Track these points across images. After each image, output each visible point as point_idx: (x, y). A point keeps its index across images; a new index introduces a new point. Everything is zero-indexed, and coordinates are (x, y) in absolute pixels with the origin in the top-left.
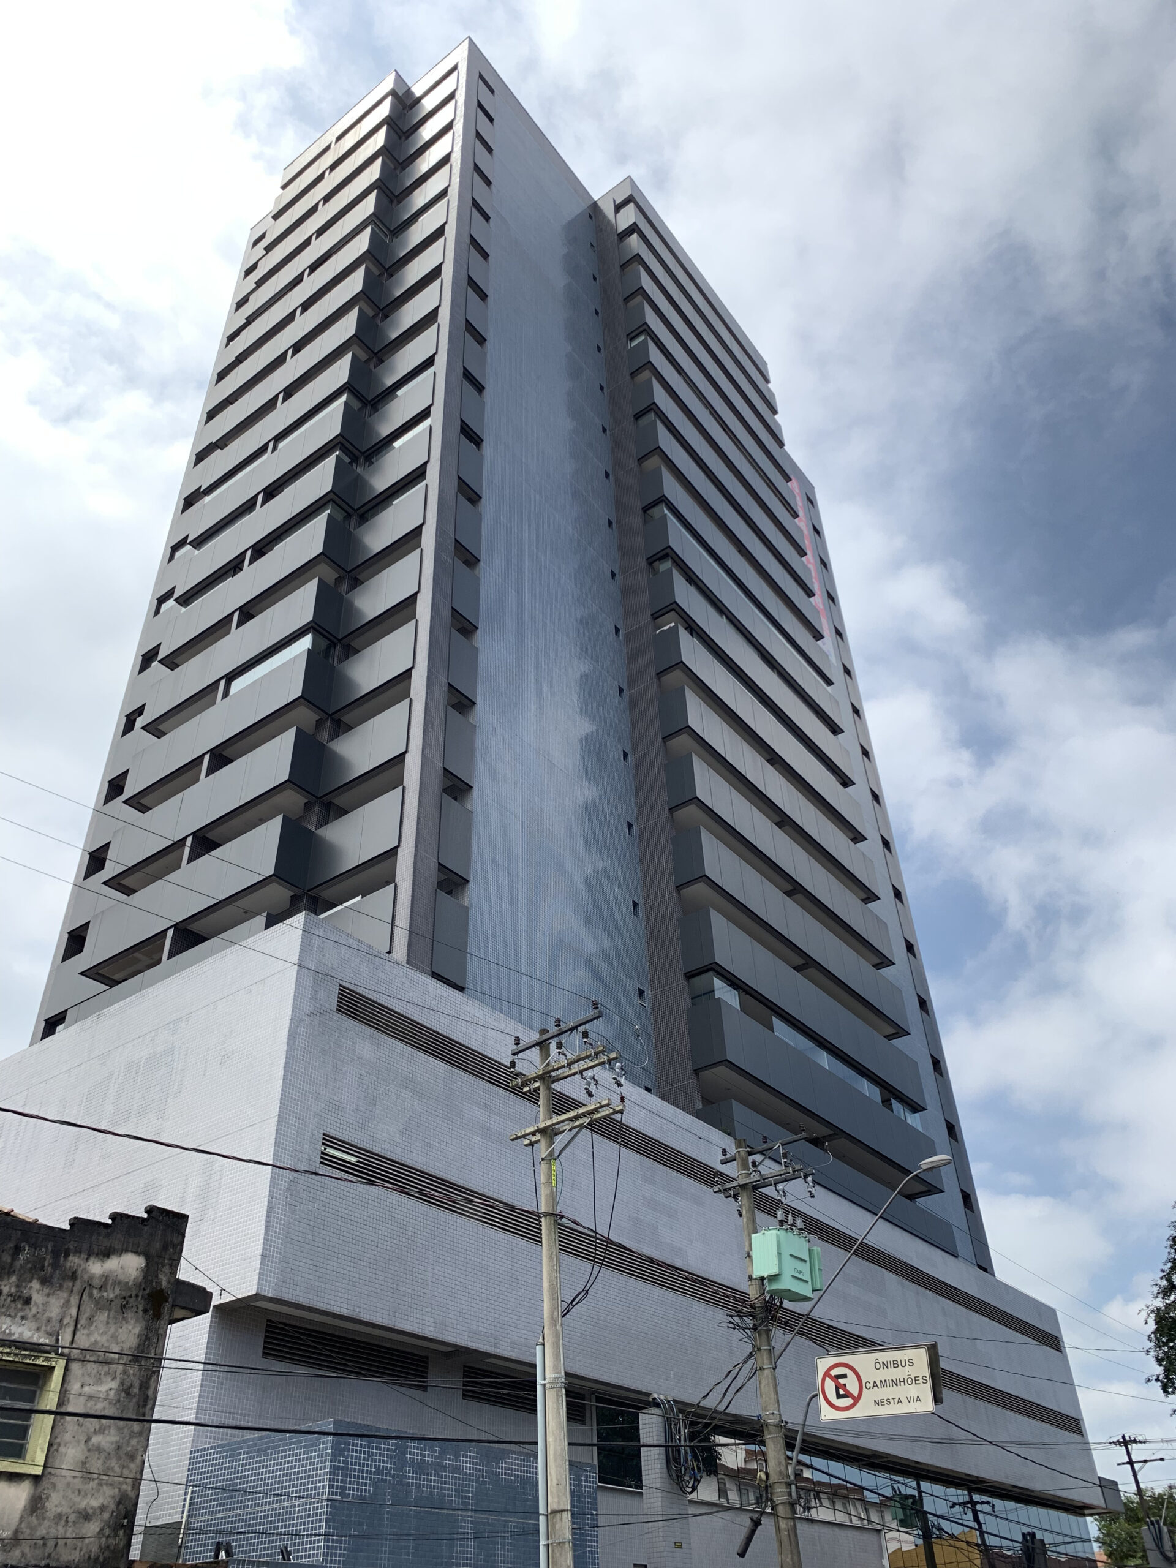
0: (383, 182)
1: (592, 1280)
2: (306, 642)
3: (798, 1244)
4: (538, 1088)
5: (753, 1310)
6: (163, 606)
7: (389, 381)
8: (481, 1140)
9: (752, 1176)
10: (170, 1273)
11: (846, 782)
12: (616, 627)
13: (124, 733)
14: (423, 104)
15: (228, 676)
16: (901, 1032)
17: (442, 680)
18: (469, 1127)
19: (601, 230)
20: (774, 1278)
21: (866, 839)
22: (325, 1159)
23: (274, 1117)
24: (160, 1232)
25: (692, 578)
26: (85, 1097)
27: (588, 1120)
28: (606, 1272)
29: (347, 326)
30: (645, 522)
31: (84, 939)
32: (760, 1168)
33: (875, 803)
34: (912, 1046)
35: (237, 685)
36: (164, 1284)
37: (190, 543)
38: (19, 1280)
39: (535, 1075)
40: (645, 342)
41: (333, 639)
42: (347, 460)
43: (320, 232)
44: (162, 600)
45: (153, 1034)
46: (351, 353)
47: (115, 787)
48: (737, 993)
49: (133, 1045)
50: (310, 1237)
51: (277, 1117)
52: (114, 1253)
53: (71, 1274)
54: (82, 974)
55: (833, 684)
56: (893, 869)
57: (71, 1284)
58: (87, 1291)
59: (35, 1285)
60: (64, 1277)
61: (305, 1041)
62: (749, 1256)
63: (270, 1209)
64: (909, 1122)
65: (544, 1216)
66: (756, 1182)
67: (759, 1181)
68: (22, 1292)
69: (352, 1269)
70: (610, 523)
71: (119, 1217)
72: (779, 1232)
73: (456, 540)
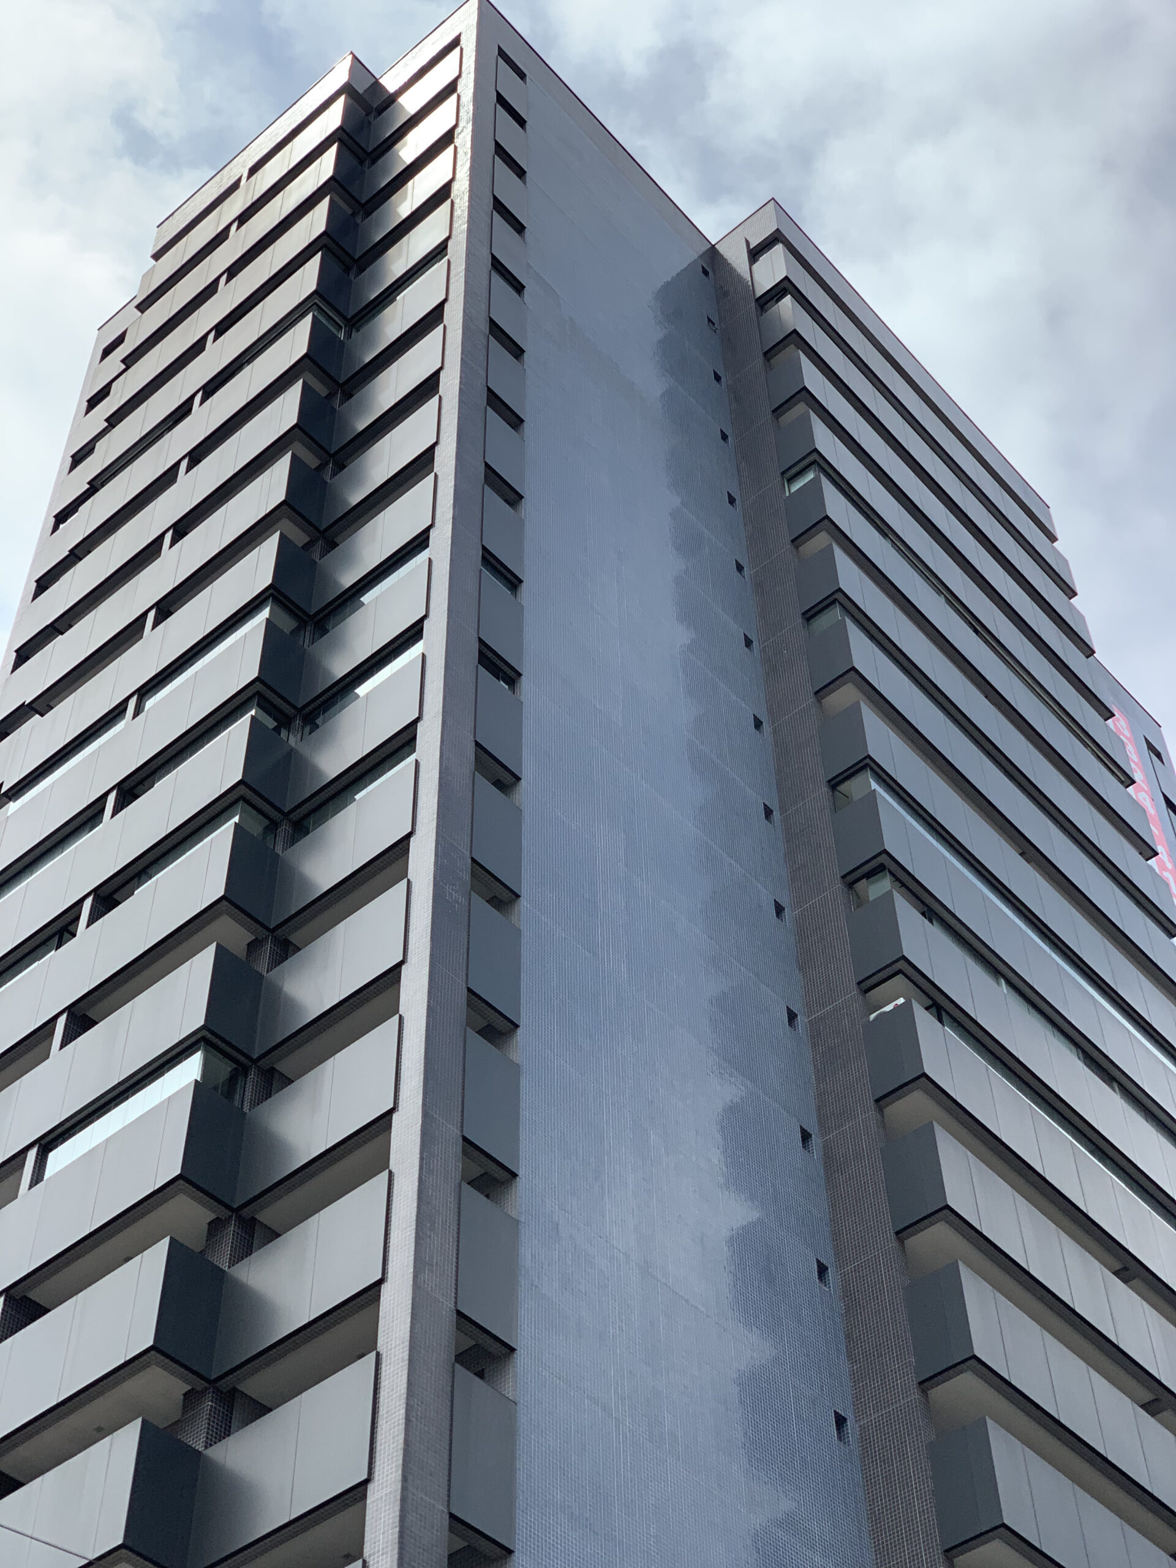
0: (331, 239)
2: (191, 1069)
7: (348, 579)
12: (789, 1009)
14: (401, 106)
15: (43, 1142)
17: (451, 1133)
19: (726, 294)
29: (272, 487)
30: (835, 809)
35: (59, 1159)
40: (815, 483)
41: (242, 1059)
42: (271, 723)
43: (221, 328)
46: (278, 534)
70: (768, 812)
73: (473, 860)
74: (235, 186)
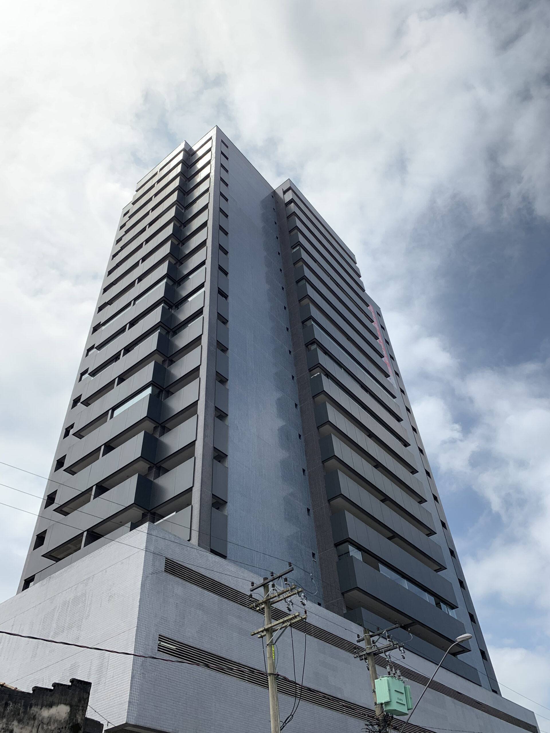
0: (180, 187)
1: (296, 708)
2: (149, 391)
3: (399, 685)
4: (264, 608)
5: (378, 721)
6: (83, 377)
7: (186, 272)
8: (237, 634)
9: (373, 648)
10: (82, 714)
11: (406, 444)
12: (292, 376)
13: (65, 437)
14: (197, 154)
15: (113, 408)
16: (442, 568)
17: (212, 405)
18: (231, 628)
19: (278, 202)
20: (387, 703)
21: (418, 472)
22: (161, 649)
23: (135, 627)
24: (77, 693)
25: (326, 352)
26: (42, 620)
27: (289, 624)
28: (302, 702)
29: (166, 249)
30: (303, 328)
31: (44, 538)
32: (377, 644)
33: (421, 454)
34: (448, 574)
35: (117, 412)
36: (79, 720)
37: (95, 348)
38: (7, 721)
39: (262, 601)
40: (299, 250)
41: (162, 389)
42: (167, 308)
43: (153, 209)
44: (82, 374)
45: (76, 586)
46: (168, 261)
47: (60, 463)
48: (360, 552)
49: (66, 592)
50: (153, 690)
51: (136, 627)
52: (54, 705)
53: (32, 717)
54: (43, 556)
55: (396, 398)
56: (432, 485)
57: (33, 722)
58: (40, 726)
59: (15, 723)
60: (29, 719)
61: (150, 587)
62: (374, 692)
63: (133, 677)
64: (450, 614)
65: (269, 675)
66: (375, 651)
67: (377, 651)
68: (9, 727)
69: (174, 707)
70: (287, 329)
71: (57, 685)
72: (388, 678)
73: (217, 341)
74: (156, 174)
